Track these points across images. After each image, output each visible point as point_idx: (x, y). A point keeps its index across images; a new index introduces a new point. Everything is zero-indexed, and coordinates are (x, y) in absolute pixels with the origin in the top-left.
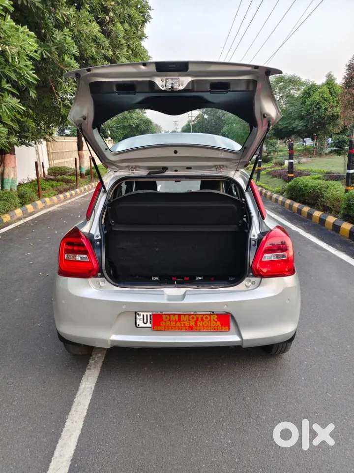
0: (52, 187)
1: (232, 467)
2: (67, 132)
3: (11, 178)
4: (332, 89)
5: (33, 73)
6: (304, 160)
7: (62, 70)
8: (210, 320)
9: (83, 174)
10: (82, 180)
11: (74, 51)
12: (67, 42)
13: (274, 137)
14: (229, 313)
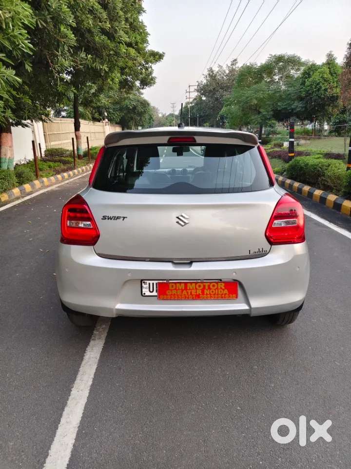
0: (49, 168)
1: (242, 433)
2: (64, 114)
3: (8, 157)
4: (332, 69)
5: (29, 43)
6: (302, 142)
7: (58, 41)
8: (217, 288)
9: (80, 155)
10: (79, 161)
11: (71, 21)
12: (63, 11)
13: (273, 118)
14: (237, 281)
